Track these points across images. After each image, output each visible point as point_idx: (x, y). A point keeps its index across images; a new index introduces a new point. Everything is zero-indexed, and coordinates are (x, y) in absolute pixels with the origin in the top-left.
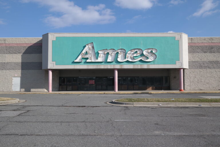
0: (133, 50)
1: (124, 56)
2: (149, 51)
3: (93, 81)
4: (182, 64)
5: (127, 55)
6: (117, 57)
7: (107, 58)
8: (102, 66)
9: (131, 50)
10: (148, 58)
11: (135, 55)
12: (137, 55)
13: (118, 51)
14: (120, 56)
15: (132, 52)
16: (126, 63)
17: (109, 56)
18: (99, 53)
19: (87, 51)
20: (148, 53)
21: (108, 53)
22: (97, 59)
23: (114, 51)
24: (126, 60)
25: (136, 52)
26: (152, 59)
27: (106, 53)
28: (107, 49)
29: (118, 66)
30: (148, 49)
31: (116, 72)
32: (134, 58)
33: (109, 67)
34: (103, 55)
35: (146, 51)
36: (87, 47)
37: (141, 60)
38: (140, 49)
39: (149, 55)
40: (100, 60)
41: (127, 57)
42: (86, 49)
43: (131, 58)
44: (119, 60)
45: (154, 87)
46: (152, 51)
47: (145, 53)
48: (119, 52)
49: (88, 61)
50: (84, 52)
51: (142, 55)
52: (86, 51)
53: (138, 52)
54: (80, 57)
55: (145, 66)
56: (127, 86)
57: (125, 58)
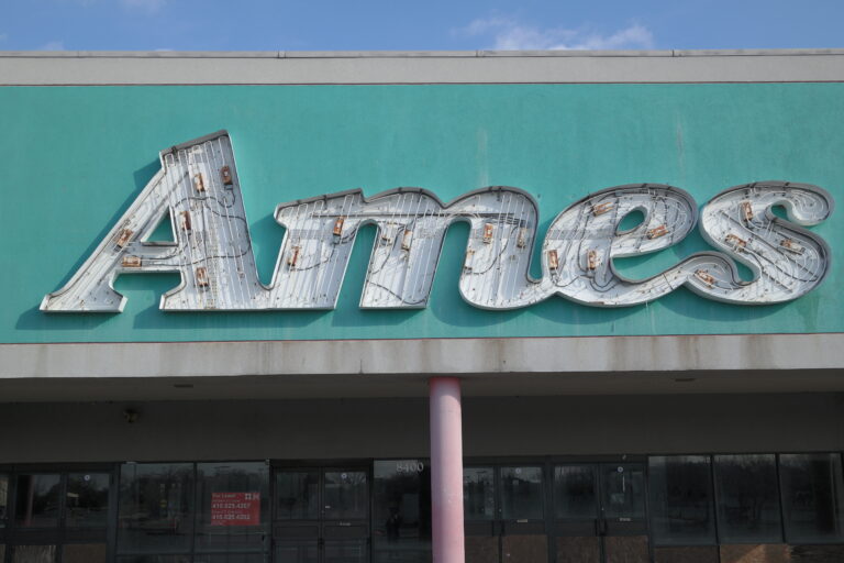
0: (609, 203)
1: (523, 257)
2: (759, 206)
5: (551, 244)
6: (459, 268)
7: (358, 275)
8: (313, 357)
9: (586, 200)
10: (748, 274)
11: (625, 246)
12: (647, 247)
13: (468, 208)
14: (479, 257)
15: (595, 214)
16: (539, 322)
17: (379, 254)
18: (283, 229)
19: (167, 215)
20: (747, 223)
21: (369, 229)
22: (264, 282)
23: (429, 206)
24: (545, 296)
25: (637, 216)
26: (786, 281)
27: (349, 225)
28: (358, 193)
29: (464, 355)
30: (745, 190)
31: (450, 415)
32: (622, 274)
33: (380, 357)
34: (326, 249)
35: (726, 204)
36: (172, 173)
37: (684, 289)
38: (669, 191)
39: (756, 245)
40: (289, 291)
41: (546, 262)
42: (166, 188)
43: (588, 272)
44: (475, 289)
45: (788, 549)
46: (780, 209)
47: (714, 225)
48: (476, 223)
49: (173, 302)
50: (141, 214)
51: (694, 243)
52: (162, 211)
53: (655, 222)
54: (101, 265)
55: (726, 352)
56: (543, 538)
57: (534, 272)
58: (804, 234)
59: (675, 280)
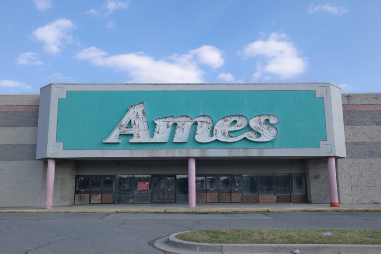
0: (229, 118)
1: (209, 131)
3: (146, 183)
4: (332, 146)
5: (216, 128)
6: (195, 133)
7: (173, 134)
8: (163, 153)
9: (224, 118)
10: (259, 135)
11: (232, 129)
12: (237, 129)
13: (197, 120)
14: (199, 130)
15: (226, 121)
16: (213, 145)
17: (178, 130)
18: (156, 124)
19: (130, 121)
20: (260, 124)
21: (175, 124)
22: (152, 136)
23: (189, 119)
25: (235, 121)
26: (268, 136)
27: (171, 124)
28: (173, 116)
29: (196, 153)
30: (260, 115)
31: (192, 165)
32: (231, 135)
33: (178, 153)
34: (165, 128)
36: (132, 111)
37: (245, 138)
38: (242, 116)
39: (262, 128)
41: (214, 132)
43: (224, 134)
44: (199, 138)
45: (275, 197)
46: (267, 120)
47: (253, 124)
48: (199, 123)
49: (132, 141)
51: (248, 128)
52: (129, 120)
55: (254, 153)
56: (217, 194)
57: (212, 134)
58: (272, 125)
59: (243, 136)
